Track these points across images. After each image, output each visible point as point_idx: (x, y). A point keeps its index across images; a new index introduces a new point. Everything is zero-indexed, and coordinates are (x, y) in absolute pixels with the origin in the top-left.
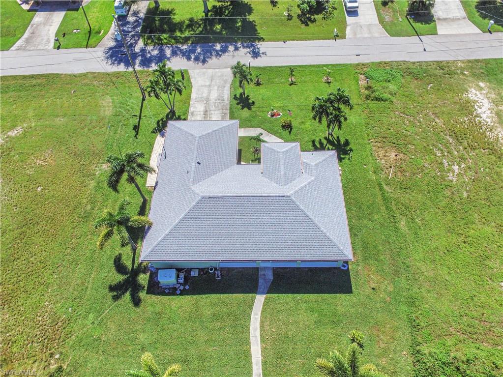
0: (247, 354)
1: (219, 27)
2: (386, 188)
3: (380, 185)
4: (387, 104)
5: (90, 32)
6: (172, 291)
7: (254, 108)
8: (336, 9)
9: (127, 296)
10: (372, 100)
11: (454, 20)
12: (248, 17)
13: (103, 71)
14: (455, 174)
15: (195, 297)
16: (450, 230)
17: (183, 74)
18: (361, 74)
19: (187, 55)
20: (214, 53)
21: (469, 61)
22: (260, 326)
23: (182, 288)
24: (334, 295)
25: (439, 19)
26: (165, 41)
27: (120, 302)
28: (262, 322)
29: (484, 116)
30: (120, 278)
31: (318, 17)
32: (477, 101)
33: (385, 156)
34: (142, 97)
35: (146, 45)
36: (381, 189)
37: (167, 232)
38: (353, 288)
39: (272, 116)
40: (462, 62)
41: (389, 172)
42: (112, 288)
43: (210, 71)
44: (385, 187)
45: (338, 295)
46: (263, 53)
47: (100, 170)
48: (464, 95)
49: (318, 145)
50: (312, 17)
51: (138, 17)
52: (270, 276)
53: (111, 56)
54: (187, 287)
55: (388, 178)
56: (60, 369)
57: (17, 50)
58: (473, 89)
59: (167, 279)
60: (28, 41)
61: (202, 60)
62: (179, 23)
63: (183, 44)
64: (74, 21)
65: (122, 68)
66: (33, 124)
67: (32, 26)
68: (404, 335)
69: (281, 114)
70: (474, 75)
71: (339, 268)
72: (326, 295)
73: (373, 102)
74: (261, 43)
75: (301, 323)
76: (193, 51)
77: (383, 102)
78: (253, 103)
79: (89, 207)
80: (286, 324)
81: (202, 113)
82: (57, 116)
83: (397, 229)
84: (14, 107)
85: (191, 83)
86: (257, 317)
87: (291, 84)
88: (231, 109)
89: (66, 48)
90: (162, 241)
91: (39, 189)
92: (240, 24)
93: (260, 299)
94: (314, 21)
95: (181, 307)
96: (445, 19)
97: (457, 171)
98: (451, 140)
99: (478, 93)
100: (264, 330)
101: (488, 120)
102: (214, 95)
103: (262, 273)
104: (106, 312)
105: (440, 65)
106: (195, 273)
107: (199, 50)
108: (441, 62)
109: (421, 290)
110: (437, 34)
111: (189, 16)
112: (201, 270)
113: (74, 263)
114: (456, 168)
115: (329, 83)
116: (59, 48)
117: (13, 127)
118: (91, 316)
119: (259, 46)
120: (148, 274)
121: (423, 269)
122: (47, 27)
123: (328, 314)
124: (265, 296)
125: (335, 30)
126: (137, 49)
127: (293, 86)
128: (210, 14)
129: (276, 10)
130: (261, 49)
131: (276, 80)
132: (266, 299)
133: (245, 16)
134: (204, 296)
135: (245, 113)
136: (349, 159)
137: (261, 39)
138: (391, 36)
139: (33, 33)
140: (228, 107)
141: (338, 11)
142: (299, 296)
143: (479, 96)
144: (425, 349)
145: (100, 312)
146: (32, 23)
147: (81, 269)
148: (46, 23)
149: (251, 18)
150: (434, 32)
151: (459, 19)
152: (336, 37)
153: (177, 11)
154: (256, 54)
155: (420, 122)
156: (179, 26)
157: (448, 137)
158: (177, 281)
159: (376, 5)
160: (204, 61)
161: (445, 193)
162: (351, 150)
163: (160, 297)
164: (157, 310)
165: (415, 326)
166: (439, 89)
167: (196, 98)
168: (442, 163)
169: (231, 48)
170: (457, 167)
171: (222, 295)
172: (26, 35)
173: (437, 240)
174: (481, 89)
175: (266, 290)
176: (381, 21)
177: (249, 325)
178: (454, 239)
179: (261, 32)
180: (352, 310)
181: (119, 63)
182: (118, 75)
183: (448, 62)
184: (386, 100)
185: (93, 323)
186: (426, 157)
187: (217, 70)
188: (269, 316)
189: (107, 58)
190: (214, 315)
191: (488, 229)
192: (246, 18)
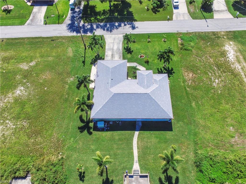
0: (132, 153)
1: (116, 14)
2: (188, 89)
3: (185, 88)
4: (190, 52)
5: (59, 16)
6: (102, 130)
7: (133, 53)
8: (169, 5)
9: (86, 131)
10: (183, 50)
11: (222, 11)
12: (129, 9)
13: (67, 35)
14: (216, 83)
15: (111, 132)
16: (212, 107)
17: (102, 37)
18: (179, 38)
19: (103, 28)
20: (115, 27)
21: (227, 32)
22: (137, 143)
23: (106, 128)
24: (165, 132)
25: (215, 11)
26: (93, 21)
27: (83, 133)
28: (138, 142)
29: (231, 58)
30: (82, 125)
31: (161, 10)
32: (228, 51)
33: (188, 75)
34: (84, 48)
35: (85, 23)
36: (185, 89)
37: (101, 107)
38: (173, 129)
39: (141, 57)
40: (224, 32)
41: (189, 82)
42: (79, 128)
43: (113, 36)
45: (167, 132)
46: (137, 27)
47: (70, 80)
48: (223, 48)
49: (160, 71)
50: (158, 10)
51: (80, 9)
52: (140, 124)
53: (70, 28)
55: (189, 85)
56: (62, 158)
57: (28, 25)
58: (227, 45)
59: (101, 125)
60: (32, 20)
62: (99, 12)
63: (101, 22)
64: (51, 11)
65: (75, 34)
66: (40, 60)
67: (33, 13)
68: (192, 147)
69: (144, 56)
70: (228, 38)
71: (168, 121)
72: (163, 132)
73: (184, 51)
74: (135, 22)
75: (153, 142)
76: (106, 26)
77: (188, 51)
78: (132, 51)
79: (67, 96)
80: (147, 142)
81: (111, 55)
82: (49, 57)
83: (191, 106)
84: (30, 52)
85: (105, 41)
86: (136, 140)
87: (149, 42)
88: (123, 54)
89: (49, 24)
90: (99, 110)
91: (46, 88)
92: (126, 13)
93: (137, 133)
94: (159, 11)
95: (106, 136)
96: (218, 11)
98: (216, 68)
99: (229, 47)
100: (138, 144)
101: (232, 60)
102: (115, 47)
103: (138, 123)
104: (78, 137)
105: (214, 33)
106: (111, 123)
107: (108, 26)
108: (214, 32)
109: (199, 130)
110: (213, 18)
111: (103, 9)
112: (113, 122)
113: (63, 119)
114: (217, 80)
115: (165, 42)
116: (46, 24)
117: (31, 61)
118: (72, 139)
119: (135, 24)
120: (93, 123)
121: (201, 122)
122: (40, 14)
123: (163, 139)
124: (138, 132)
125: (168, 17)
126: (81, 25)
127: (149, 43)
128: (112, 8)
129: (142, 6)
131: (142, 40)
132: (139, 133)
133: (128, 9)
134: (115, 132)
135: (129, 56)
136: (173, 77)
137: (136, 20)
138: (193, 19)
139: (34, 17)
140: (122, 53)
141: (169, 7)
142: (152, 132)
143: (229, 48)
144: (199, 152)
145: (75, 138)
146: (33, 12)
147: (66, 121)
148: (39, 11)
149: (131, 10)
151: (224, 11)
152: (168, 20)
153: (97, 6)
154: (133, 28)
155: (203, 60)
156: (99, 13)
157: (215, 67)
158: (104, 126)
159: (187, 4)
160: (111, 31)
161: (211, 91)
162: (174, 73)
163: (98, 132)
164: (97, 137)
165: (196, 144)
166: (213, 45)
167: (108, 49)
168: (211, 79)
169: (123, 25)
171: (122, 131)
172: (31, 18)
173: (207, 110)
174: (231, 45)
175: (139, 130)
176: (189, 12)
177: (133, 142)
178: (214, 110)
179: (136, 16)
180: (172, 137)
181: (73, 32)
182: (73, 37)
183: (217, 32)
184: (189, 50)
185: (73, 141)
186: (205, 76)
187: (116, 35)
188: (140, 139)
189: (68, 29)
190: (119, 139)
191: (227, 106)
192: (128, 10)
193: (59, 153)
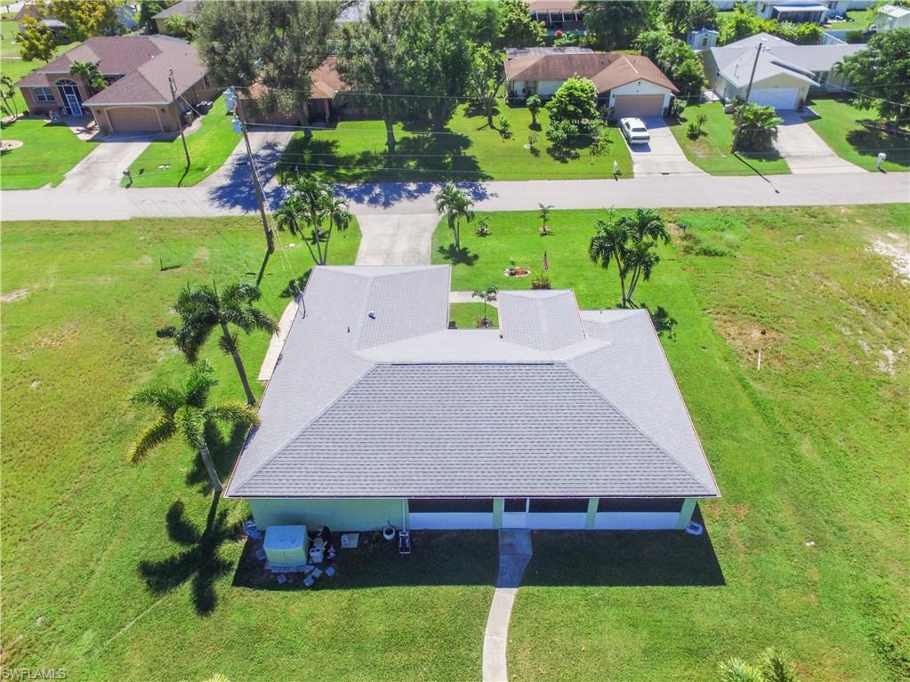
1: (412, 164)
3: (741, 380)
4: (725, 259)
5: (188, 168)
7: (477, 264)
9: (185, 590)
10: (697, 254)
11: (813, 157)
12: (463, 151)
13: (202, 216)
14: (891, 362)
19: (357, 196)
20: (404, 195)
22: (509, 662)
23: (317, 573)
25: (789, 156)
31: (585, 152)
36: (745, 387)
37: (294, 435)
38: (724, 573)
39: (512, 274)
41: (756, 360)
43: (396, 217)
44: (752, 383)
45: (691, 588)
51: (275, 150)
52: (525, 547)
53: (220, 198)
54: (330, 571)
55: (756, 370)
58: (879, 242)
61: (383, 202)
62: (345, 158)
64: (163, 154)
65: (237, 211)
66: (51, 286)
67: (89, 159)
69: (529, 272)
71: (684, 531)
73: (700, 257)
74: (487, 182)
76: (368, 191)
77: (717, 258)
78: (476, 257)
80: (572, 655)
82: (101, 274)
83: (796, 458)
86: (498, 638)
87: (543, 235)
93: (504, 599)
94: (576, 157)
95: (312, 616)
97: (892, 359)
99: (890, 246)
102: (401, 247)
103: (507, 541)
106: (350, 542)
107: (377, 190)
108: (809, 207)
110: (791, 173)
112: (364, 535)
113: (74, 520)
114: (889, 353)
117: (13, 288)
118: (88, 637)
120: (244, 541)
122: (114, 161)
123: (673, 630)
125: (615, 163)
128: (397, 147)
129: (509, 142)
130: (487, 190)
132: (518, 597)
133: (458, 150)
135: (461, 270)
136: (670, 337)
137: (487, 178)
139: (88, 168)
141: (615, 145)
142: (596, 591)
143: (894, 250)
146: (90, 155)
148: (115, 155)
150: (786, 171)
151: (822, 157)
152: (617, 175)
153: (341, 143)
154: (479, 196)
156: (347, 161)
157: (856, 307)
160: (387, 205)
163: (266, 594)
164: (254, 620)
167: (368, 251)
169: (436, 188)
170: (891, 352)
171: (413, 589)
172: (75, 170)
175: (516, 579)
176: (691, 158)
177: (480, 657)
183: (822, 208)
184: (722, 254)
185: (88, 653)
186: (823, 336)
187: (408, 216)
188: (528, 638)
189: (213, 199)
192: (460, 153)
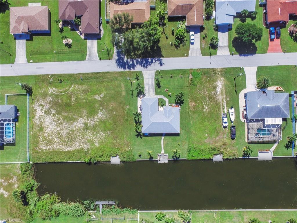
2: (190, 113)
5: (108, 51)
6: (147, 136)
8: (187, 41)
9: (139, 137)
10: (192, 85)
15: (151, 137)
17: (141, 72)
18: (191, 73)
19: (141, 64)
20: (149, 63)
25: (219, 47)
26: (133, 57)
29: (218, 91)
31: (181, 45)
33: (191, 104)
39: (166, 91)
40: (220, 68)
43: (148, 71)
46: (163, 63)
48: (216, 83)
50: (179, 45)
57: (88, 60)
61: (146, 66)
64: (101, 45)
69: (168, 90)
81: (148, 89)
84: (97, 86)
85: (143, 77)
86: (162, 140)
88: (155, 88)
89: (103, 60)
96: (221, 46)
97: (206, 109)
99: (220, 82)
100: (164, 143)
101: (219, 93)
104: (136, 139)
105: (213, 70)
107: (144, 62)
109: (192, 136)
110: (216, 55)
115: (181, 77)
121: (193, 132)
122: (94, 49)
124: (164, 137)
127: (171, 78)
129: (167, 41)
131: (167, 75)
134: (153, 137)
137: (163, 57)
138: (202, 56)
139: (90, 52)
146: (88, 46)
147: (129, 132)
151: (225, 47)
152: (185, 56)
154: (161, 64)
160: (146, 67)
164: (145, 139)
166: (210, 81)
167: (146, 84)
168: (204, 106)
169: (154, 61)
170: (207, 107)
172: (88, 53)
173: (197, 126)
180: (179, 139)
182: (122, 73)
183: (216, 69)
185: (134, 141)
187: (150, 71)
188: (164, 140)
189: (117, 65)
190: (155, 140)
192: (158, 45)
193: (129, 147)
